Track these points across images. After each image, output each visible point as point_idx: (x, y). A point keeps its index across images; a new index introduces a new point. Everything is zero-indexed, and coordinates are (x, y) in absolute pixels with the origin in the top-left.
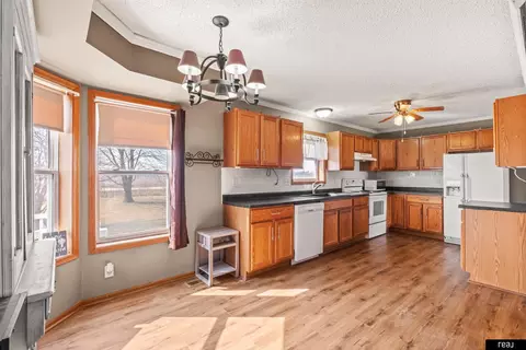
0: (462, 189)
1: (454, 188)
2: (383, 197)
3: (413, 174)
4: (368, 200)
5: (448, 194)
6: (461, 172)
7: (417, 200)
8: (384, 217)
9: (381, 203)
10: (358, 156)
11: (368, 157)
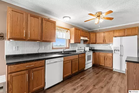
0: (120, 51)
1: (116, 50)
2: (91, 53)
3: (102, 45)
4: (85, 55)
5: (115, 53)
6: (120, 44)
7: (103, 55)
8: (91, 61)
9: (90, 56)
10: (82, 38)
11: (86, 39)
